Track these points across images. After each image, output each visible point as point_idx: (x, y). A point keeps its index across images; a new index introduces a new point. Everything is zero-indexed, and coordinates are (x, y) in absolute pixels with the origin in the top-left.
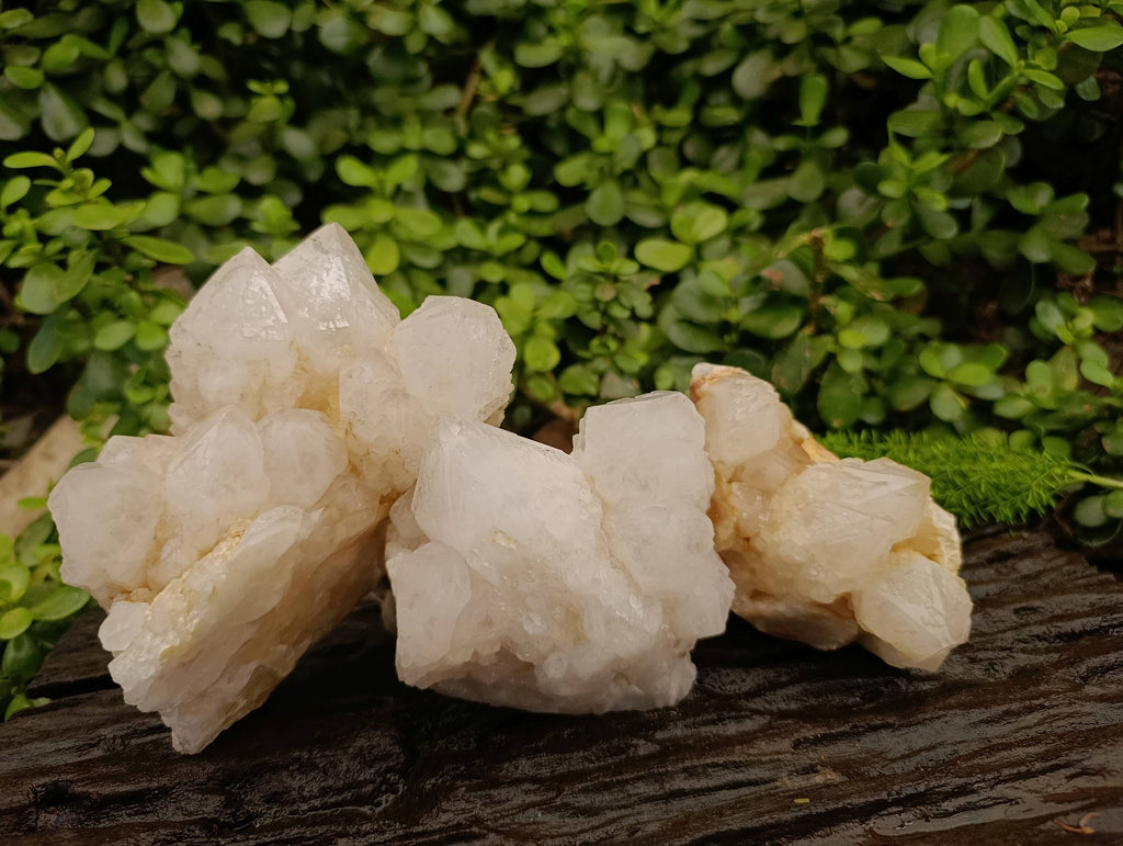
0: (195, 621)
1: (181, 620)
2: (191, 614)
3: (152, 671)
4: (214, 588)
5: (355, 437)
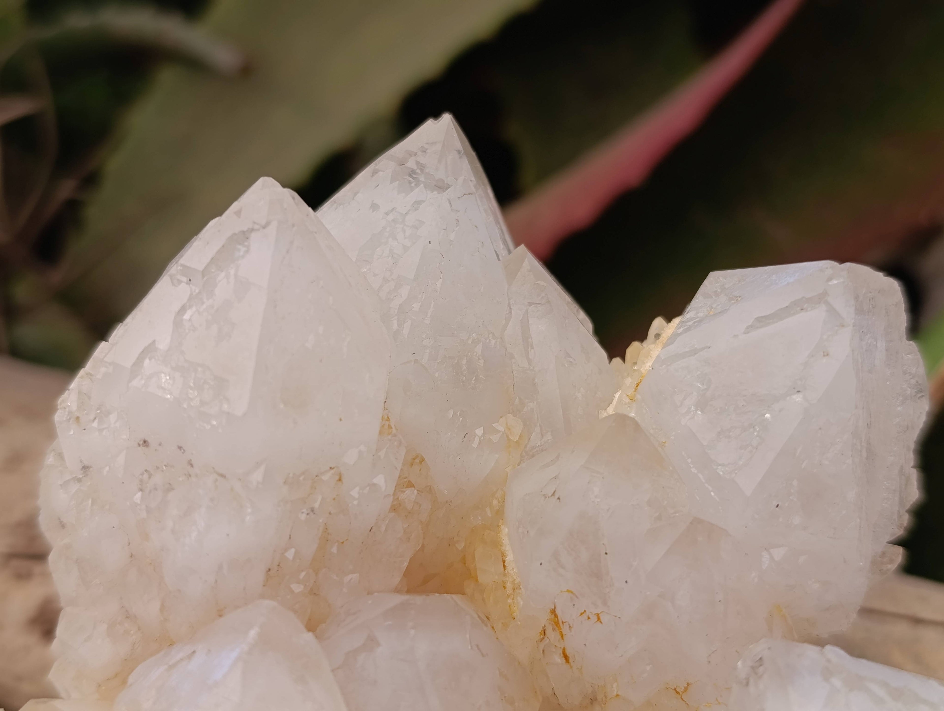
5: (566, 658)
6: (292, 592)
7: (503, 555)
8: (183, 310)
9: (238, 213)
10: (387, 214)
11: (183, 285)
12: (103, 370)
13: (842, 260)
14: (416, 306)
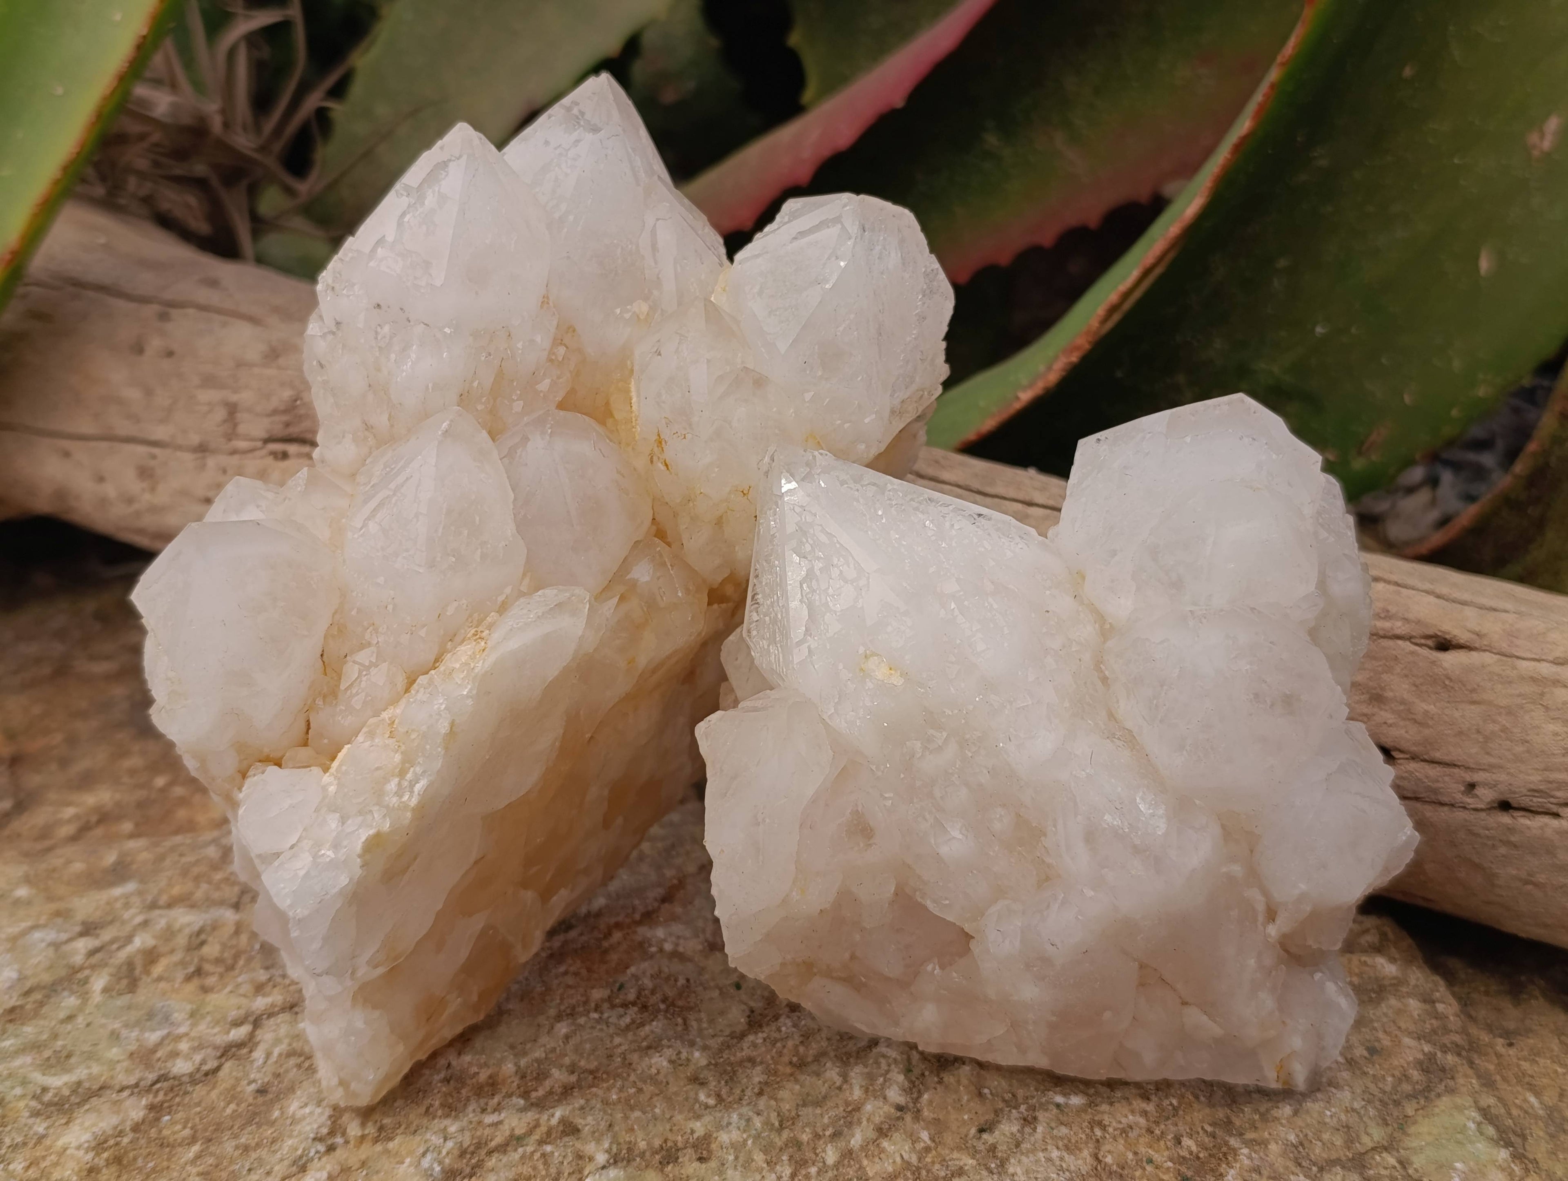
0: (418, 787)
1: (392, 785)
2: (409, 776)
3: (343, 880)
4: (452, 724)
5: (666, 465)
6: (477, 410)
7: (631, 399)
8: (404, 214)
9: (442, 148)
10: (555, 149)
11: (404, 197)
12: (350, 255)
13: (858, 192)
14: (571, 218)
